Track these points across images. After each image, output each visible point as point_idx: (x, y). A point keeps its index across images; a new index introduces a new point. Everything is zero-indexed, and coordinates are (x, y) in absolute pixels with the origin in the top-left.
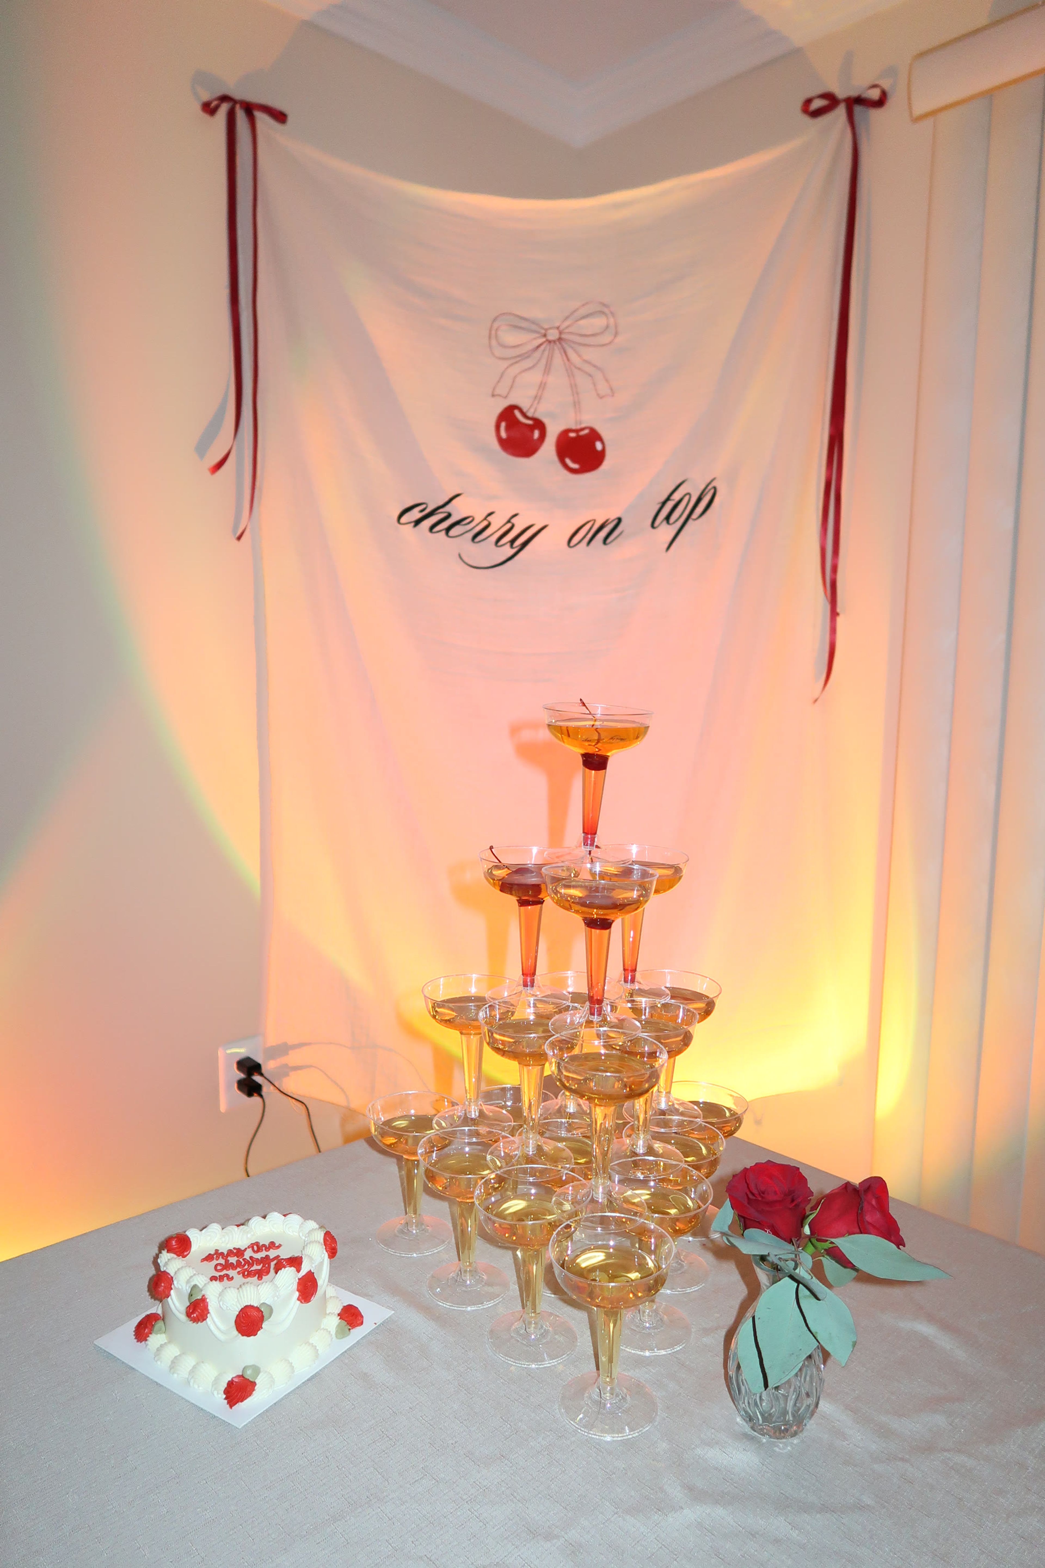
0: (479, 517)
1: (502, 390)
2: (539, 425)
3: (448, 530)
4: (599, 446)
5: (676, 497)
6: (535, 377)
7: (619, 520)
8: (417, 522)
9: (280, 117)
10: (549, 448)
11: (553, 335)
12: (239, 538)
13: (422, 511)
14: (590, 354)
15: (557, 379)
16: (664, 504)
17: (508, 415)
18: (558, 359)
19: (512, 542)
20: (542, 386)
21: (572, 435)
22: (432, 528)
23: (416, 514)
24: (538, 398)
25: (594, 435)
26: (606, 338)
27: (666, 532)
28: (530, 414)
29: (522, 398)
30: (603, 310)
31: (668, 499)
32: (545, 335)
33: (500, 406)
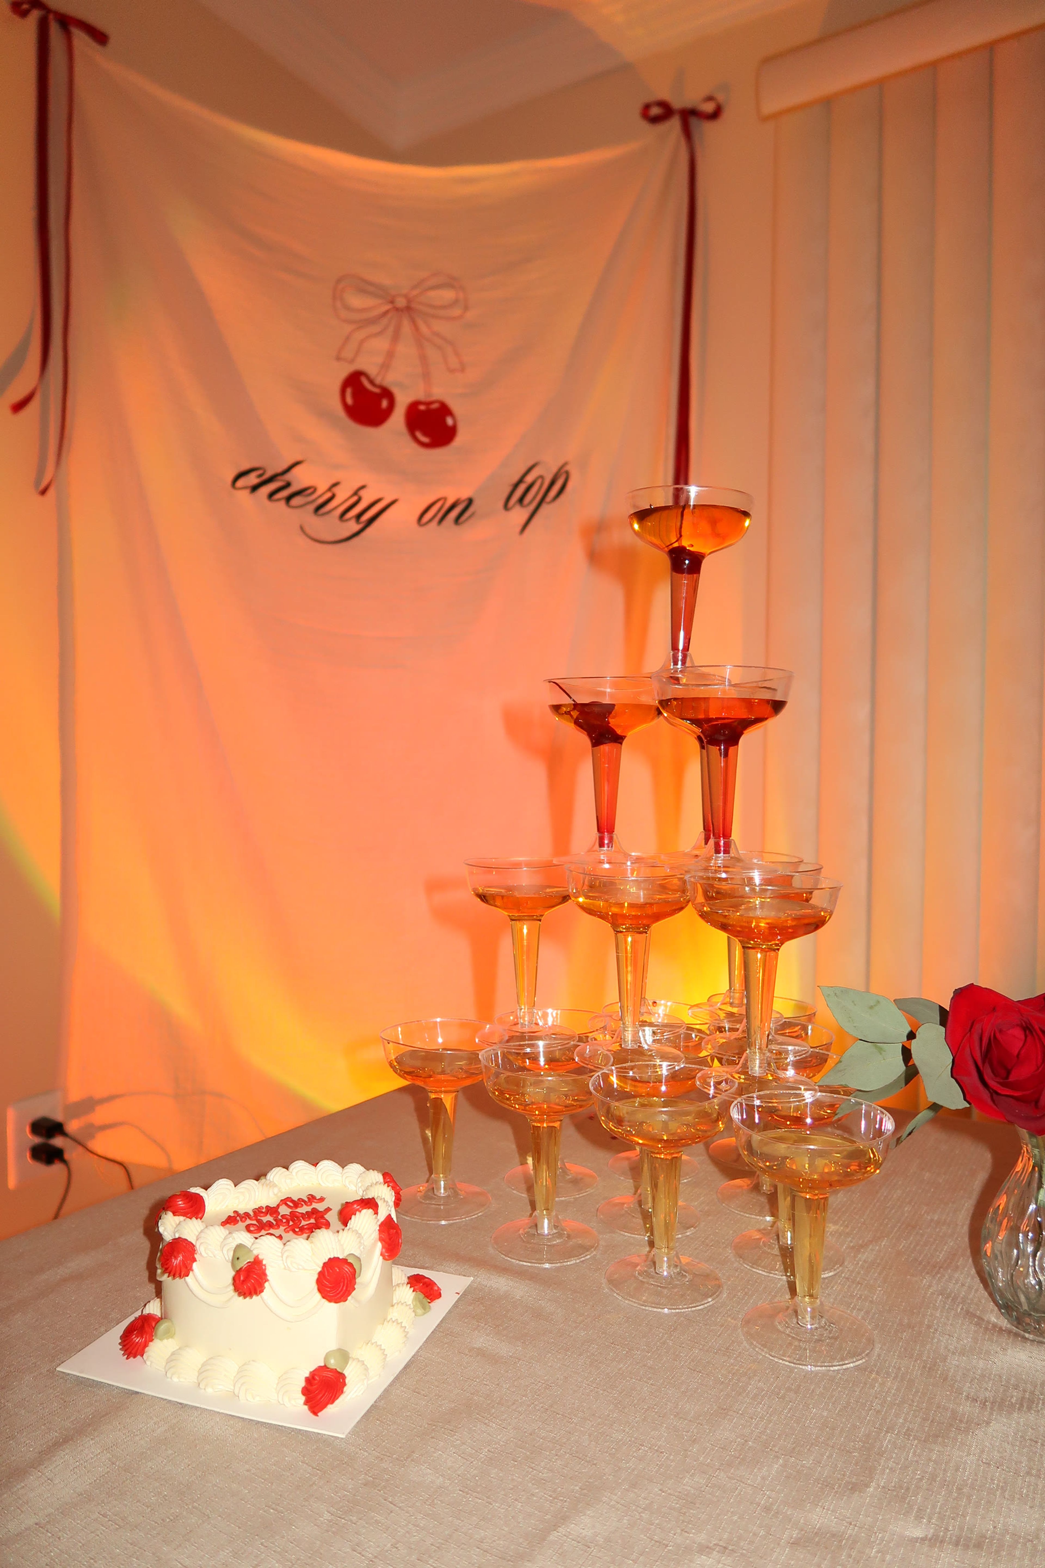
0: (322, 487)
1: (348, 353)
2: (387, 394)
3: (288, 499)
4: (449, 421)
5: (529, 479)
6: (381, 344)
7: (470, 501)
8: (255, 488)
9: (100, 37)
10: (398, 418)
11: (401, 302)
12: (43, 492)
13: (260, 476)
14: (439, 326)
15: (406, 349)
16: (516, 486)
17: (354, 381)
18: (406, 327)
19: (359, 516)
20: (390, 355)
21: (422, 407)
22: (271, 495)
23: (253, 479)
24: (385, 366)
25: (444, 410)
26: (457, 312)
27: (519, 515)
28: (378, 381)
29: (369, 364)
30: (451, 283)
31: (521, 481)
32: (392, 302)
33: (344, 371)
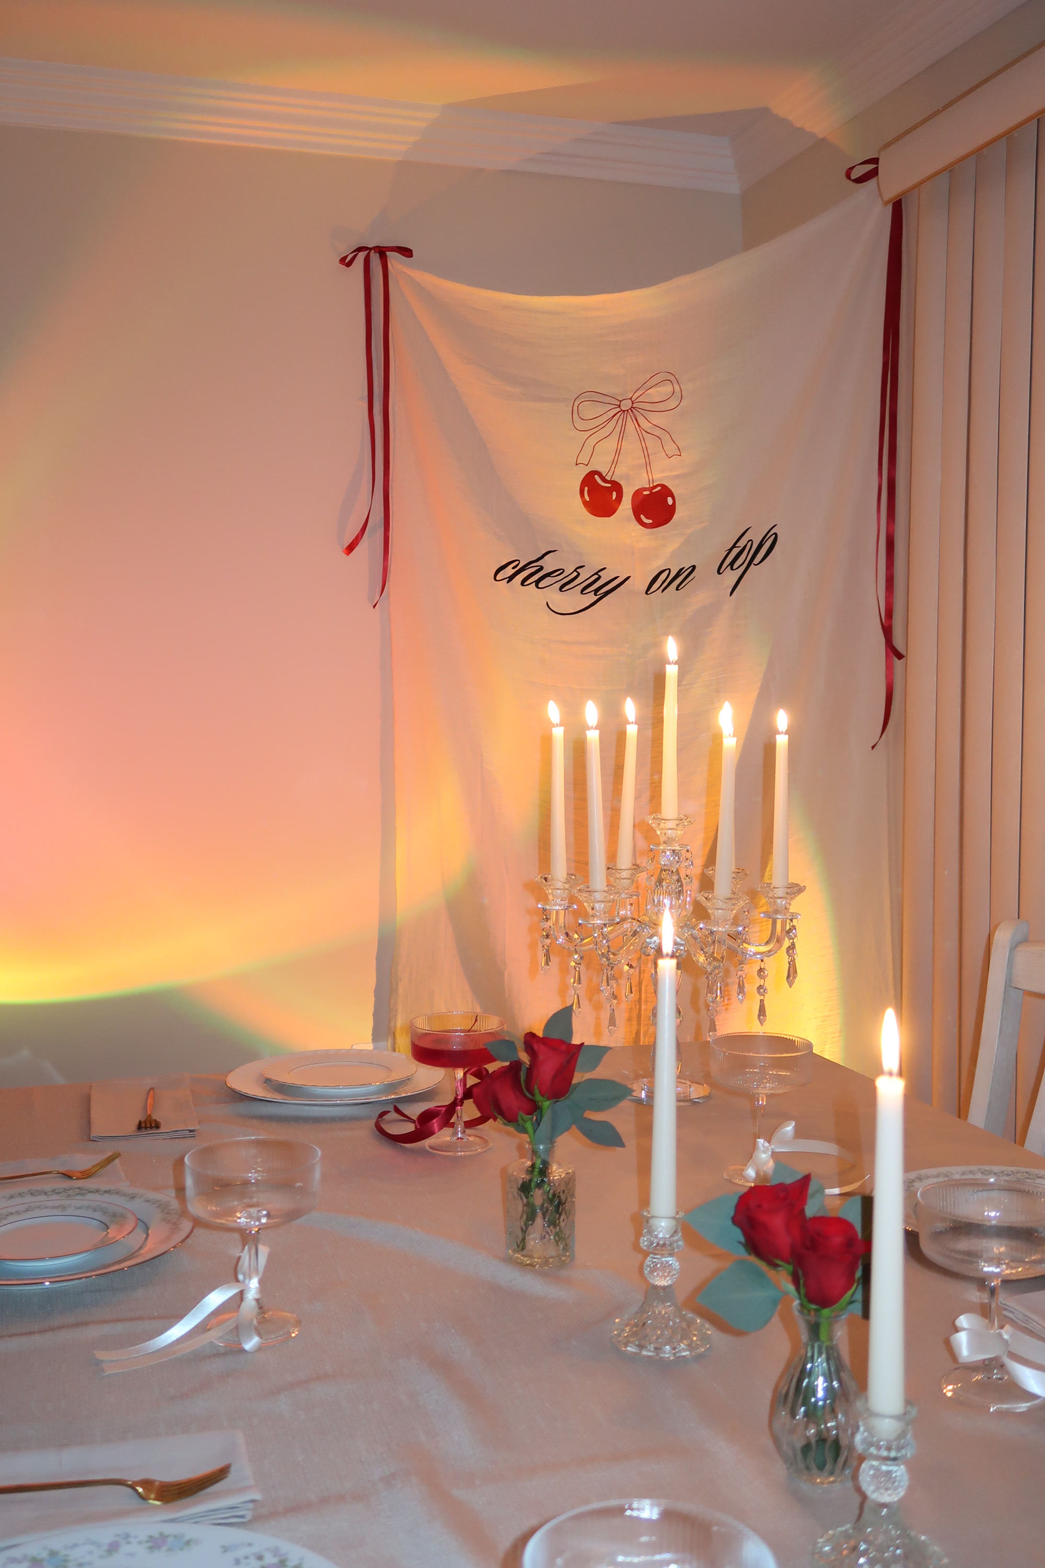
0: (569, 569)
2: (617, 487)
3: (537, 582)
5: (741, 544)
6: (611, 444)
7: (693, 567)
8: (511, 578)
9: (408, 252)
10: (626, 506)
11: (626, 405)
12: (374, 606)
13: (515, 567)
15: (631, 444)
16: (730, 550)
19: (598, 590)
20: (618, 452)
21: (646, 493)
22: (523, 582)
23: (509, 571)
24: (615, 463)
25: (665, 492)
27: (730, 577)
28: (608, 478)
29: (601, 464)
31: (734, 546)
32: (619, 406)
33: (582, 473)
